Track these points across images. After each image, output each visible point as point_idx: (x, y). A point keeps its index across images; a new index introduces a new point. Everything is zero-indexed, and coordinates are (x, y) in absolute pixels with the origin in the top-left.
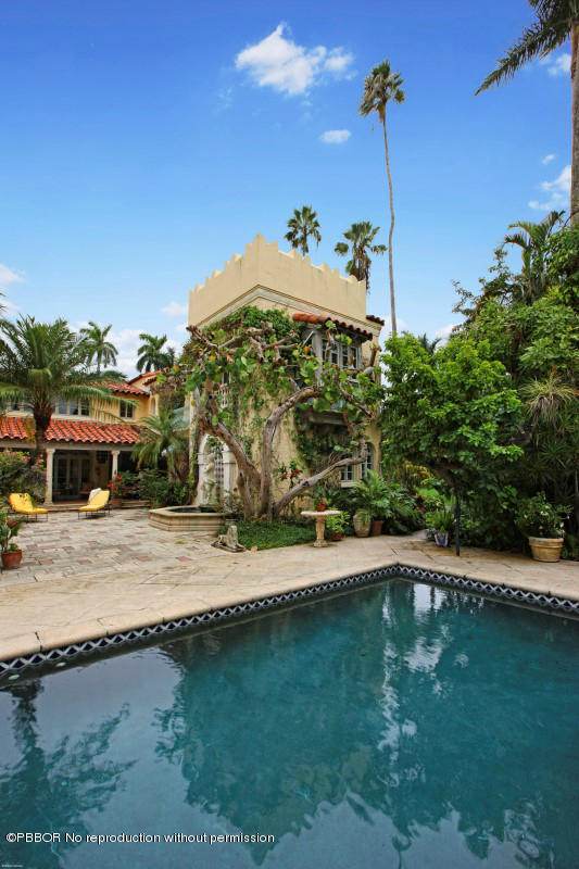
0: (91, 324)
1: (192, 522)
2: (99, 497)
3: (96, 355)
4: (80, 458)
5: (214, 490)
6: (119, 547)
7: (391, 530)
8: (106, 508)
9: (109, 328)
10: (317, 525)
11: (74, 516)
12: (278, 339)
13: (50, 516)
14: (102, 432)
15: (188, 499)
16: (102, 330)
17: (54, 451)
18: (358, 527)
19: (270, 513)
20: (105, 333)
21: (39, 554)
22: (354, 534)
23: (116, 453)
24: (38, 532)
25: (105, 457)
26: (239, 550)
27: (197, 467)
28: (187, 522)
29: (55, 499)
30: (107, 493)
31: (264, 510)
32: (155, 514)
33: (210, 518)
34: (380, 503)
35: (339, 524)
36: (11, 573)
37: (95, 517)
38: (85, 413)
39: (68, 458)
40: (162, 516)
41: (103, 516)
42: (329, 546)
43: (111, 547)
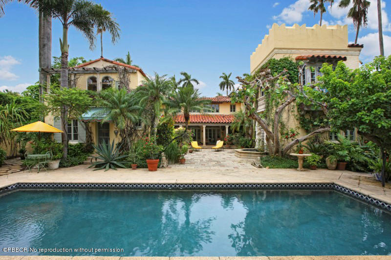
0: (223, 74)
1: (249, 155)
2: (220, 144)
3: (226, 86)
4: (216, 129)
5: (261, 142)
6: (217, 161)
7: (352, 168)
8: (222, 148)
9: (231, 73)
10: (299, 160)
11: (211, 150)
12: (278, 74)
13: (203, 150)
14: (223, 118)
15: (253, 146)
16: (228, 76)
17: (205, 126)
18: (328, 164)
19: (280, 154)
20: (229, 76)
21: (193, 161)
22: (326, 168)
23: (227, 127)
24: (197, 155)
25: (224, 128)
26: (260, 167)
27: (255, 132)
28: (247, 155)
29: (207, 144)
30: (222, 142)
31: (277, 151)
32: (236, 151)
33: (256, 154)
34: (341, 153)
35: (314, 161)
36: (182, 165)
37: (218, 151)
38: (218, 111)
39: (212, 129)
40: (238, 152)
41: (221, 151)
42: (305, 171)
43: (215, 161)
